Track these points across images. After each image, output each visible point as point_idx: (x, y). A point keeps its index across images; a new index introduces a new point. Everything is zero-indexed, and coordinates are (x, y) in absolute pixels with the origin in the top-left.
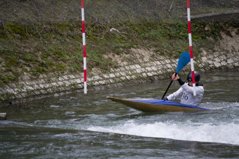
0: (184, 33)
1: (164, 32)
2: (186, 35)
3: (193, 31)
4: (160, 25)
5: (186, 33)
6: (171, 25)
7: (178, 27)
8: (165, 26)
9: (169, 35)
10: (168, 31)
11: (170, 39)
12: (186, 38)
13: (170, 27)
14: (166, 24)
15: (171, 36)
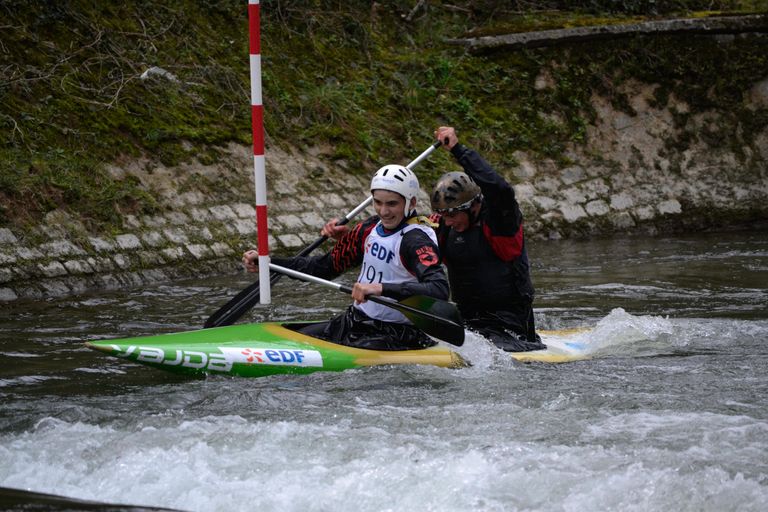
0: (455, 96)
1: (375, 93)
2: (460, 103)
3: (490, 91)
4: (367, 66)
5: (461, 97)
6: (406, 69)
7: (431, 76)
8: (385, 72)
9: (393, 101)
10: (391, 87)
11: (398, 116)
12: (462, 114)
13: (402, 72)
14: (391, 62)
15: (400, 108)
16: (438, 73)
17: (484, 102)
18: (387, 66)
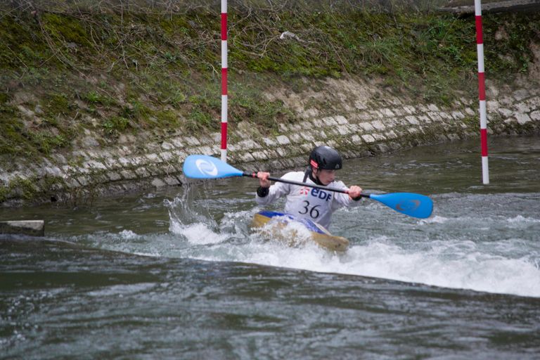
0: (448, 45)
1: (402, 44)
2: (451, 50)
3: (469, 42)
4: (395, 26)
5: (452, 45)
6: (418, 28)
7: (434, 33)
8: (405, 30)
9: (413, 49)
10: (411, 39)
11: (416, 59)
12: (453, 56)
13: (416, 30)
14: (407, 23)
15: (417, 53)
16: (438, 30)
17: (465, 48)
18: (406, 26)
